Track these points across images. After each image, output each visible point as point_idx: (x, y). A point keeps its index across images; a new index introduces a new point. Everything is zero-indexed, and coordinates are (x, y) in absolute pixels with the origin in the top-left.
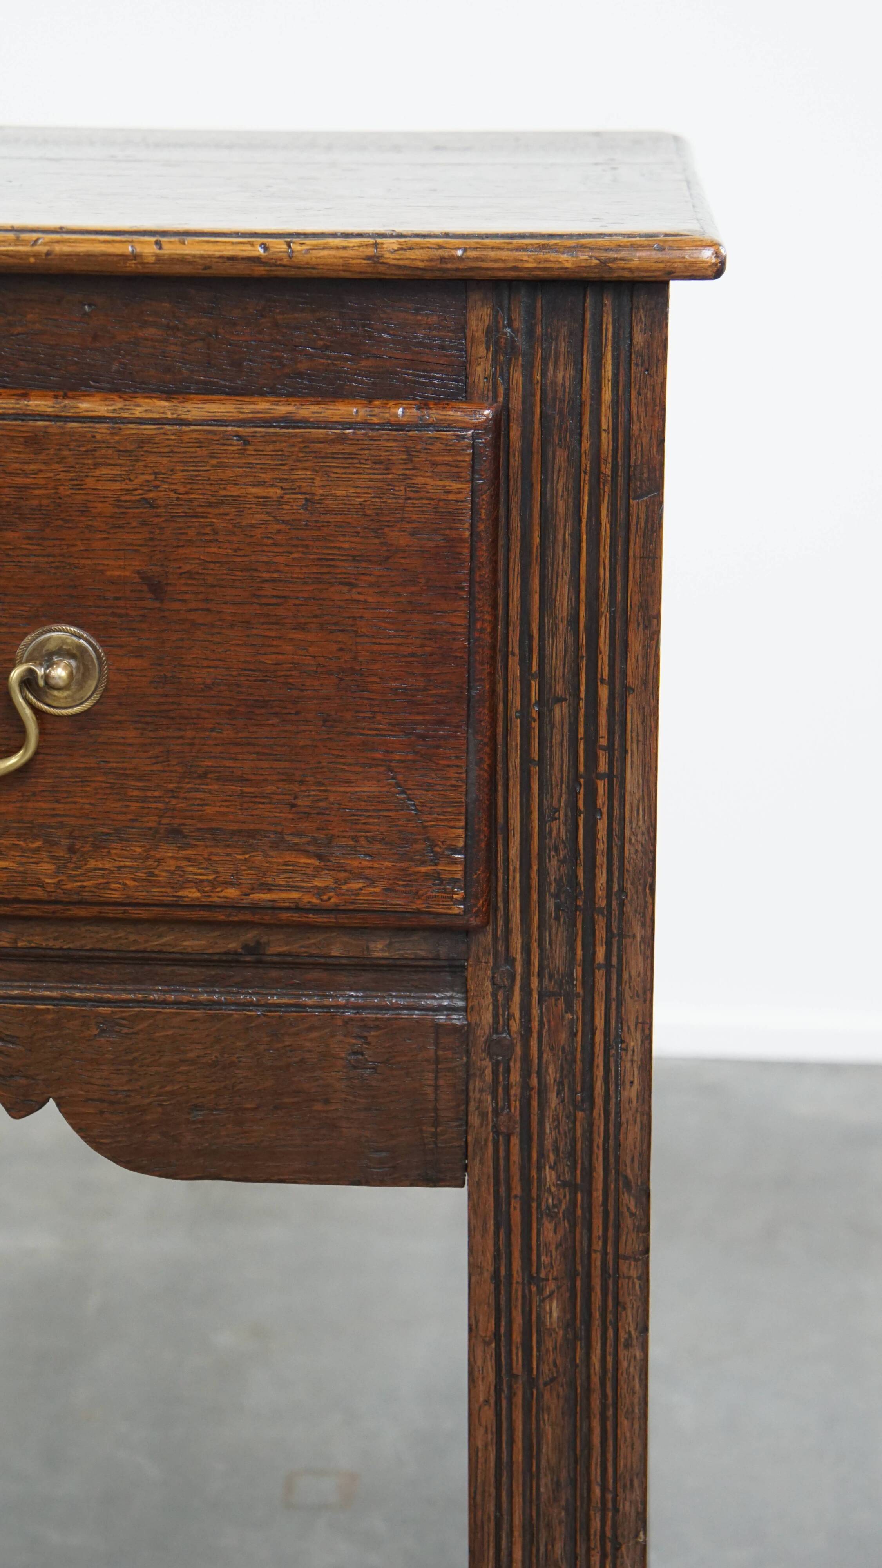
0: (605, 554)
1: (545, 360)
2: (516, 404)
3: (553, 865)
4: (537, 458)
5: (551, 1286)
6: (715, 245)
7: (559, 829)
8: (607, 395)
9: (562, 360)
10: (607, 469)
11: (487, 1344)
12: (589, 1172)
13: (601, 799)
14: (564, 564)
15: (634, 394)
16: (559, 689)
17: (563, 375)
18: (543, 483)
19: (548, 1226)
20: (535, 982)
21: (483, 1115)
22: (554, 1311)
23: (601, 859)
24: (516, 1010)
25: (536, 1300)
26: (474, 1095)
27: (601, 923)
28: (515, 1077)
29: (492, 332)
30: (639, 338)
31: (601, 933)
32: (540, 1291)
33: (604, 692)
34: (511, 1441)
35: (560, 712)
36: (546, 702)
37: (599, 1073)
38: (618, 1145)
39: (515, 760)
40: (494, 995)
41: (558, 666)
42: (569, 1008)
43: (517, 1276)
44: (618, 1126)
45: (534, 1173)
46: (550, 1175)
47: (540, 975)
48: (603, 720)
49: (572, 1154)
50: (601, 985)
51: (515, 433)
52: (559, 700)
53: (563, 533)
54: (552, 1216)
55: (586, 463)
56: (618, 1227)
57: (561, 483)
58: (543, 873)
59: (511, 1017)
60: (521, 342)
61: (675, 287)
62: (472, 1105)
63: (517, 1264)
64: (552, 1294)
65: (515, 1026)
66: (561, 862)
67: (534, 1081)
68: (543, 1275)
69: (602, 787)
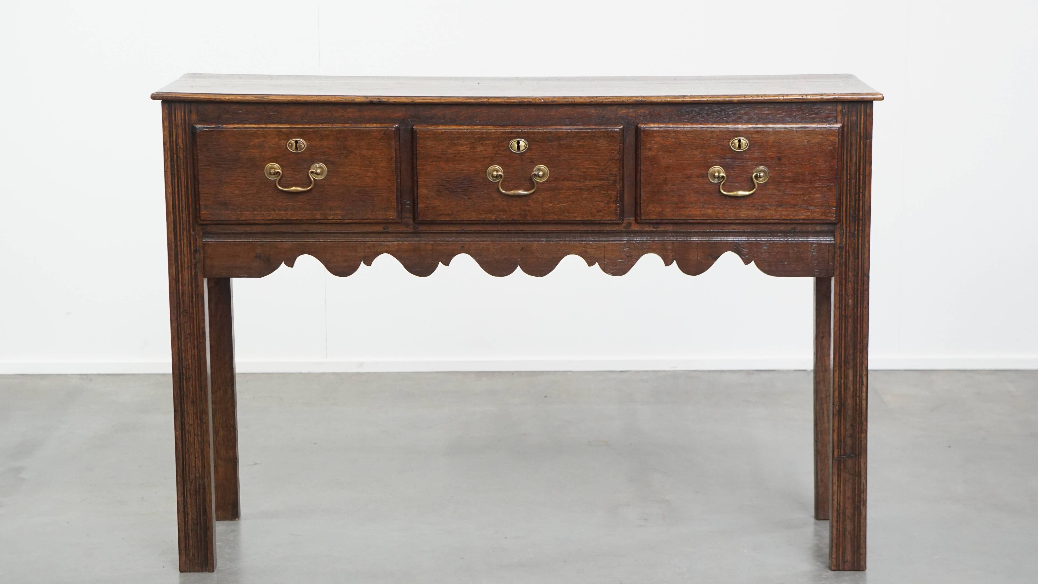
0: (862, 151)
1: (851, 116)
2: (846, 123)
3: (852, 210)
4: (849, 134)
5: (850, 297)
6: (882, 94)
7: (853, 204)
8: (862, 121)
9: (854, 115)
10: (862, 135)
11: (838, 309)
12: (858, 273)
13: (861, 198)
14: (854, 152)
15: (867, 121)
16: (853, 176)
17: (854, 118)
18: (851, 138)
19: (850, 284)
20: (848, 234)
21: (837, 261)
22: (851, 302)
23: (861, 209)
24: (844, 240)
25: (847, 299)
26: (836, 257)
27: (861, 222)
28: (844, 254)
29: (842, 111)
30: (868, 111)
31: (861, 224)
32: (848, 297)
33: (861, 177)
34: (842, 329)
35: (853, 181)
36: (850, 179)
37: (860, 252)
38: (864, 267)
39: (845, 190)
40: (840, 237)
41: (853, 172)
42: (854, 239)
43: (844, 295)
44: (864, 263)
45: (847, 273)
46: (850, 274)
47: (849, 233)
48: (861, 182)
49: (855, 270)
50: (860, 234)
51: (845, 129)
52: (853, 178)
53: (854, 147)
54: (851, 282)
55: (858, 134)
56: (863, 283)
57: (854, 138)
58: (849, 212)
59: (843, 241)
60: (847, 113)
61: (874, 102)
62: (835, 260)
63: (844, 292)
64: (850, 298)
65: (844, 243)
66: (853, 210)
67: (847, 254)
68: (849, 294)
69: (861, 195)
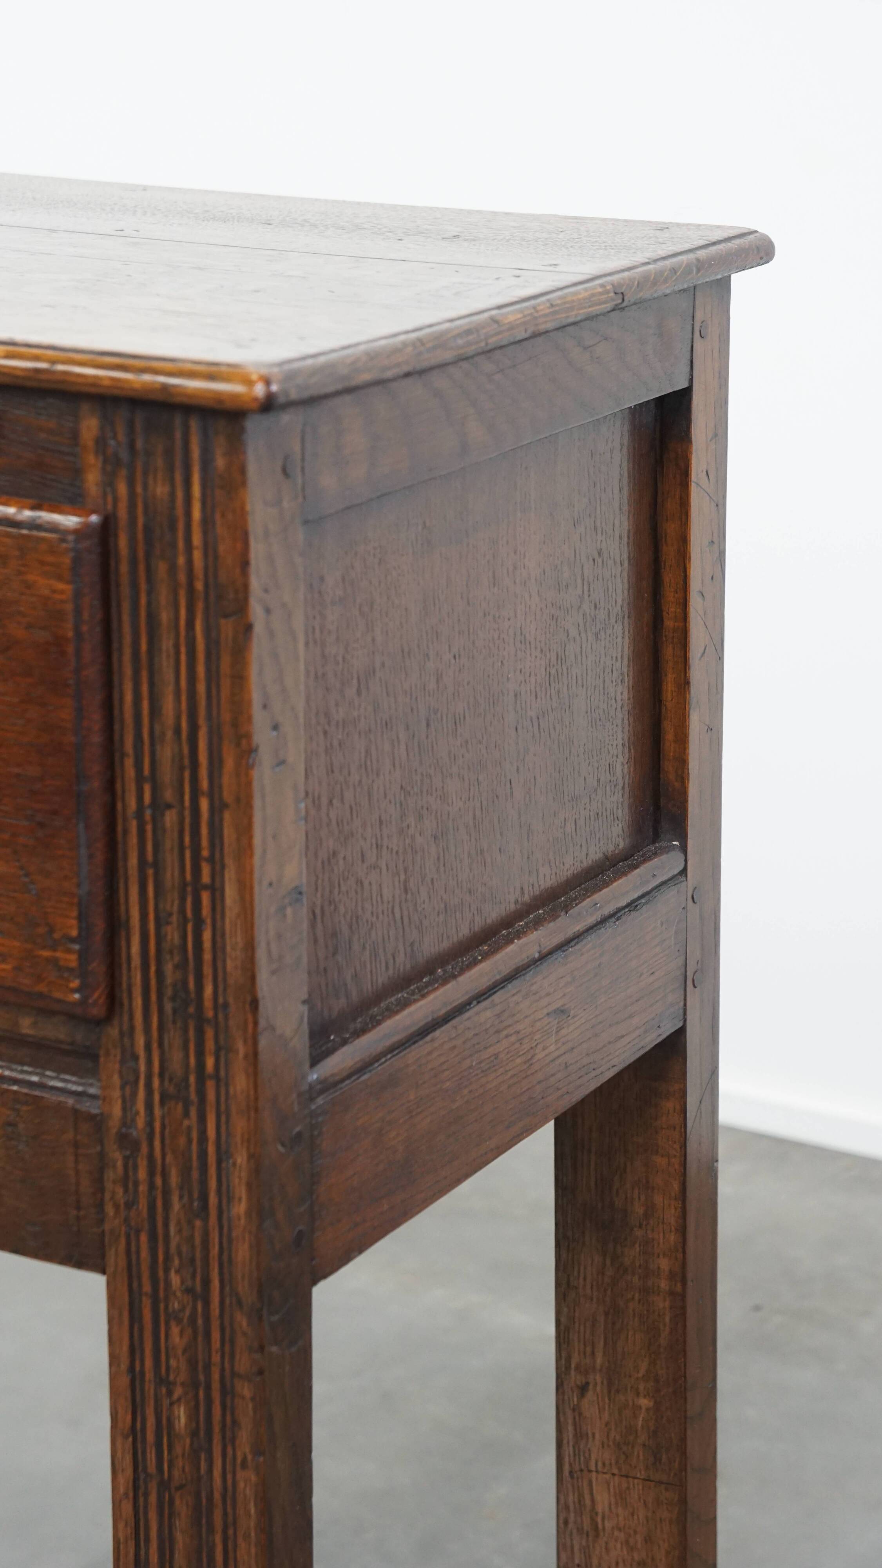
0: (201, 670)
1: (144, 473)
2: (123, 512)
3: (168, 969)
4: (142, 567)
5: (179, 1391)
7: (172, 934)
11: (126, 1437)
12: (206, 1282)
13: (206, 910)
16: (168, 795)
19: (175, 1330)
20: (156, 1082)
21: (117, 1207)
22: (182, 1416)
23: (207, 970)
24: (140, 1105)
25: (166, 1402)
26: (109, 1186)
27: (210, 1033)
28: (142, 1174)
29: (100, 444)
31: (211, 1044)
32: (170, 1393)
33: (204, 805)
35: (169, 819)
36: (157, 807)
37: (213, 1184)
38: (230, 1261)
39: (133, 860)
40: (122, 1088)
41: (167, 773)
42: (186, 1114)
43: (149, 1375)
44: (230, 1241)
45: (161, 1273)
46: (175, 1280)
47: (161, 1075)
48: (205, 831)
49: (193, 1261)
50: (211, 1095)
52: (169, 806)
53: (166, 644)
54: (179, 1321)
56: (232, 1342)
58: (160, 975)
59: (137, 1113)
60: (124, 455)
62: (107, 1196)
63: (149, 1363)
64: (179, 1399)
65: (141, 1122)
66: (175, 967)
67: (159, 1181)
68: (172, 1377)
69: (206, 898)
